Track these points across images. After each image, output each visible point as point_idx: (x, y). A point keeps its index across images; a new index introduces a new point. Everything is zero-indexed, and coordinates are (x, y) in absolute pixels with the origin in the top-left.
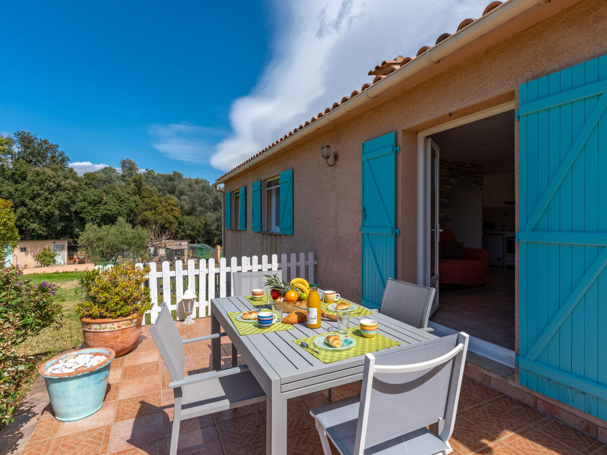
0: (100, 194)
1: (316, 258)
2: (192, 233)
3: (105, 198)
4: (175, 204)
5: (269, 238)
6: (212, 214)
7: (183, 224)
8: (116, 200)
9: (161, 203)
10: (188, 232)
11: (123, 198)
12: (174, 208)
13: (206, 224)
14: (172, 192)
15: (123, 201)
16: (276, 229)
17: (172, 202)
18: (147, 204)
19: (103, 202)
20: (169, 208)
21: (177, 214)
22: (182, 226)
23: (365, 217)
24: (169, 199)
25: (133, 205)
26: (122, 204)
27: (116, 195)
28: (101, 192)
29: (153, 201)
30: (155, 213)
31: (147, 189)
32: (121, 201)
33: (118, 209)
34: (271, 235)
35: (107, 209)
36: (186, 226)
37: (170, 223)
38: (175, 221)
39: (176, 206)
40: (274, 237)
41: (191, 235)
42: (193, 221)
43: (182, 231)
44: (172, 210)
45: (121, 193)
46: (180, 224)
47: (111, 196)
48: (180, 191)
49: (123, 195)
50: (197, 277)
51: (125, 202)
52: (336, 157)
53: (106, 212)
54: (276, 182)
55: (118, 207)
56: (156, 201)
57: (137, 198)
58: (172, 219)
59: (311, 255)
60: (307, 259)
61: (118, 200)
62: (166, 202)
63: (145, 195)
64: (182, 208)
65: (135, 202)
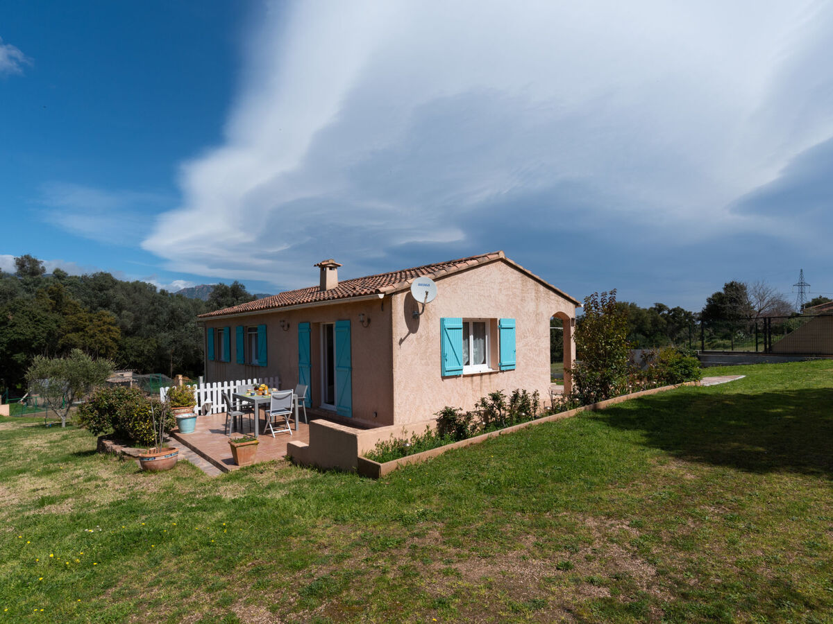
0: (4, 312)
1: (280, 380)
2: (139, 360)
3: (11, 317)
4: (113, 322)
5: (251, 368)
6: (167, 334)
7: (125, 349)
8: (28, 320)
9: (91, 321)
10: (132, 359)
11: (39, 317)
12: (112, 328)
13: (159, 347)
14: (105, 305)
15: (39, 321)
16: (255, 362)
17: (108, 320)
18: (71, 323)
19: (10, 323)
20: (105, 327)
21: (117, 336)
22: (123, 351)
23: (300, 358)
24: (104, 316)
25: (54, 326)
26: (38, 325)
27: (28, 313)
28: (6, 310)
29: (80, 318)
30: (84, 336)
31: (69, 303)
32: (36, 321)
33: (33, 333)
34: (252, 366)
35: (17, 333)
36: (129, 351)
37: (107, 347)
38: (114, 345)
39: (114, 325)
40: (254, 368)
41: (136, 361)
42: (139, 344)
43: (123, 357)
44: (109, 330)
45: (36, 311)
46: (121, 348)
47: (20, 315)
48: (118, 305)
49: (39, 314)
50: (212, 392)
51: (42, 323)
52: (288, 326)
53: (16, 337)
54: (256, 329)
55: (33, 330)
56: (84, 319)
57: (56, 316)
58: (110, 343)
59: (277, 378)
60: (274, 381)
61: (31, 320)
62: (99, 320)
63: (66, 311)
64: (122, 327)
65: (56, 322)
